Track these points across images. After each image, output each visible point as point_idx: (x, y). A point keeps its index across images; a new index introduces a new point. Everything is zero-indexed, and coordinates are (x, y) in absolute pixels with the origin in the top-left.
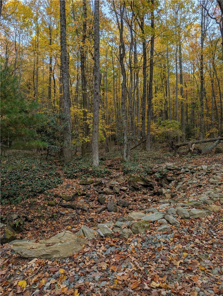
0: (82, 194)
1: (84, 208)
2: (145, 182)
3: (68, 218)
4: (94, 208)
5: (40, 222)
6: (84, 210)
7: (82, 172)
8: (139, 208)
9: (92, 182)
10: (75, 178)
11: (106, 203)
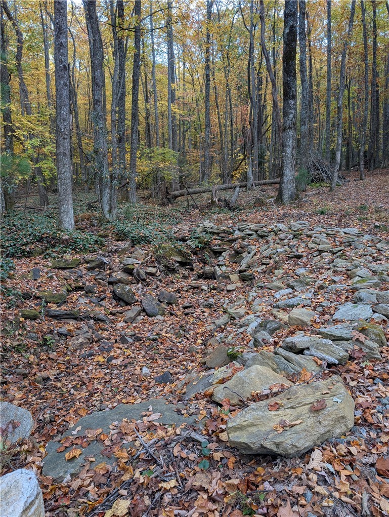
0: (76, 287)
1: (97, 316)
2: (183, 256)
3: (80, 340)
4: (118, 312)
5: (23, 359)
6: (99, 320)
7: (42, 242)
8: (203, 302)
9: (78, 262)
10: (29, 257)
11: (138, 301)
